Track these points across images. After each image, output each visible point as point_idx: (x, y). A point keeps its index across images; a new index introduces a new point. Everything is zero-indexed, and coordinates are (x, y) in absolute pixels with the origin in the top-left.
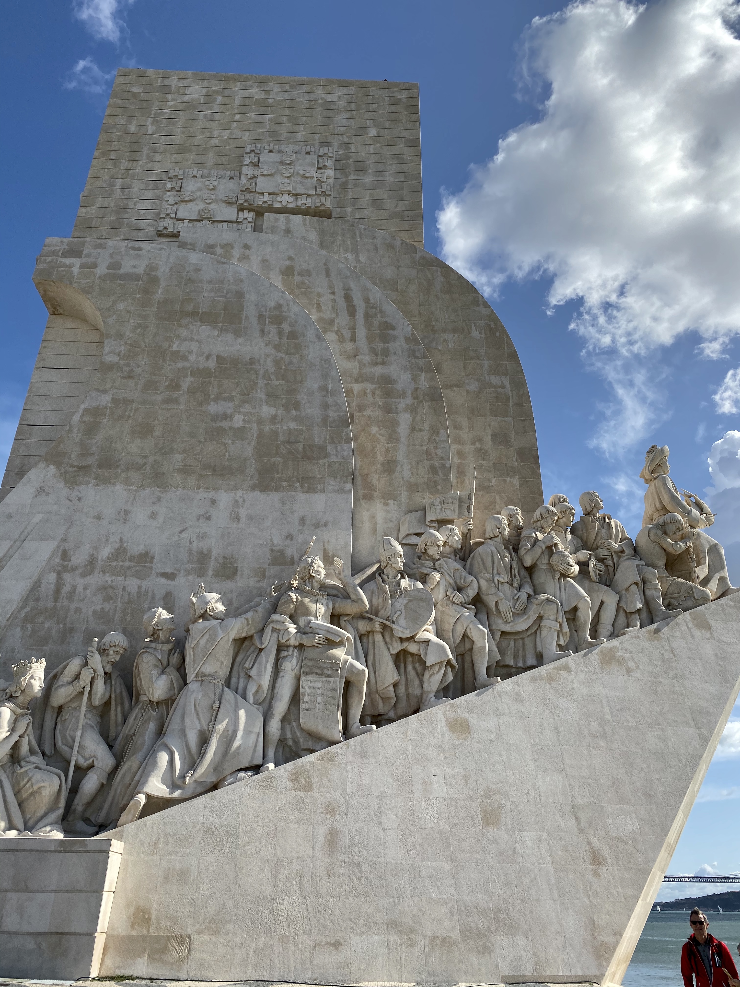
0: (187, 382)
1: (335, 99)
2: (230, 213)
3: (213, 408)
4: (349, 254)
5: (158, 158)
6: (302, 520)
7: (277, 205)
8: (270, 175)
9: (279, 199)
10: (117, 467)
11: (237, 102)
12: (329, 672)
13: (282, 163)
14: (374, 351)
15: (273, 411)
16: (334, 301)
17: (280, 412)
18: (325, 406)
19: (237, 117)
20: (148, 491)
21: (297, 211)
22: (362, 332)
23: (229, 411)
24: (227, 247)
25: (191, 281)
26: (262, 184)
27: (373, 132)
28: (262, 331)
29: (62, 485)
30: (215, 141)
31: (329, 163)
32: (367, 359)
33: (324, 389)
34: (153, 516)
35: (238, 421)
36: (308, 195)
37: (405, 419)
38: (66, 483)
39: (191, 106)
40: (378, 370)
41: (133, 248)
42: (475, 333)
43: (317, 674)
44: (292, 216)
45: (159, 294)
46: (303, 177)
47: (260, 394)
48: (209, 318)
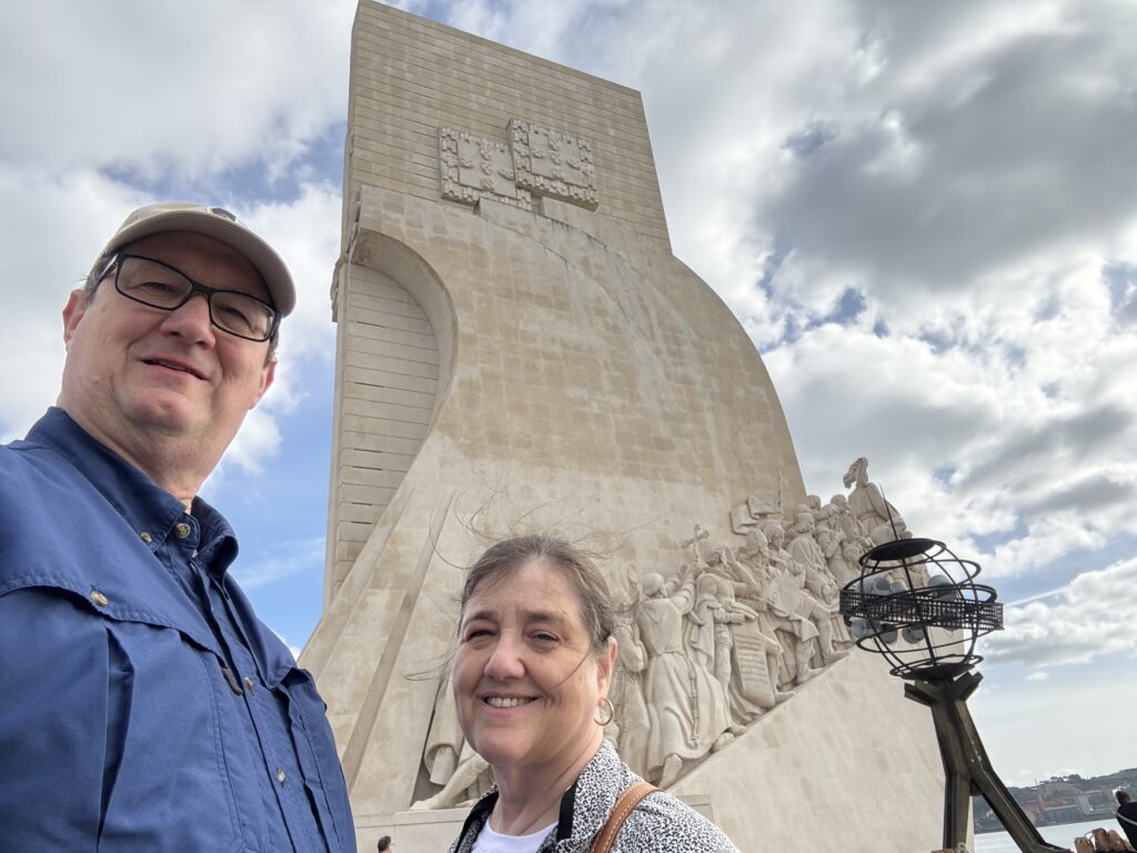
0: (542, 363)
1: (573, 88)
2: (508, 188)
3: (571, 393)
5: (423, 109)
7: (552, 190)
8: (542, 158)
9: (554, 184)
10: (507, 443)
11: (486, 67)
12: (755, 647)
13: (551, 147)
14: (671, 352)
15: (621, 402)
16: (629, 299)
17: (627, 403)
18: (661, 402)
19: (490, 84)
20: (540, 469)
21: (569, 200)
22: (658, 332)
23: (586, 397)
25: (515, 259)
26: (536, 166)
27: (612, 132)
28: (591, 322)
29: (462, 457)
30: (474, 106)
31: (590, 157)
32: (668, 358)
34: (552, 494)
35: (595, 408)
36: (578, 187)
37: (710, 419)
38: (466, 454)
39: (442, 60)
40: (680, 371)
41: (451, 213)
42: (733, 345)
43: (746, 648)
44: (568, 205)
45: (491, 269)
46: (571, 166)
47: (606, 384)
48: (542, 301)
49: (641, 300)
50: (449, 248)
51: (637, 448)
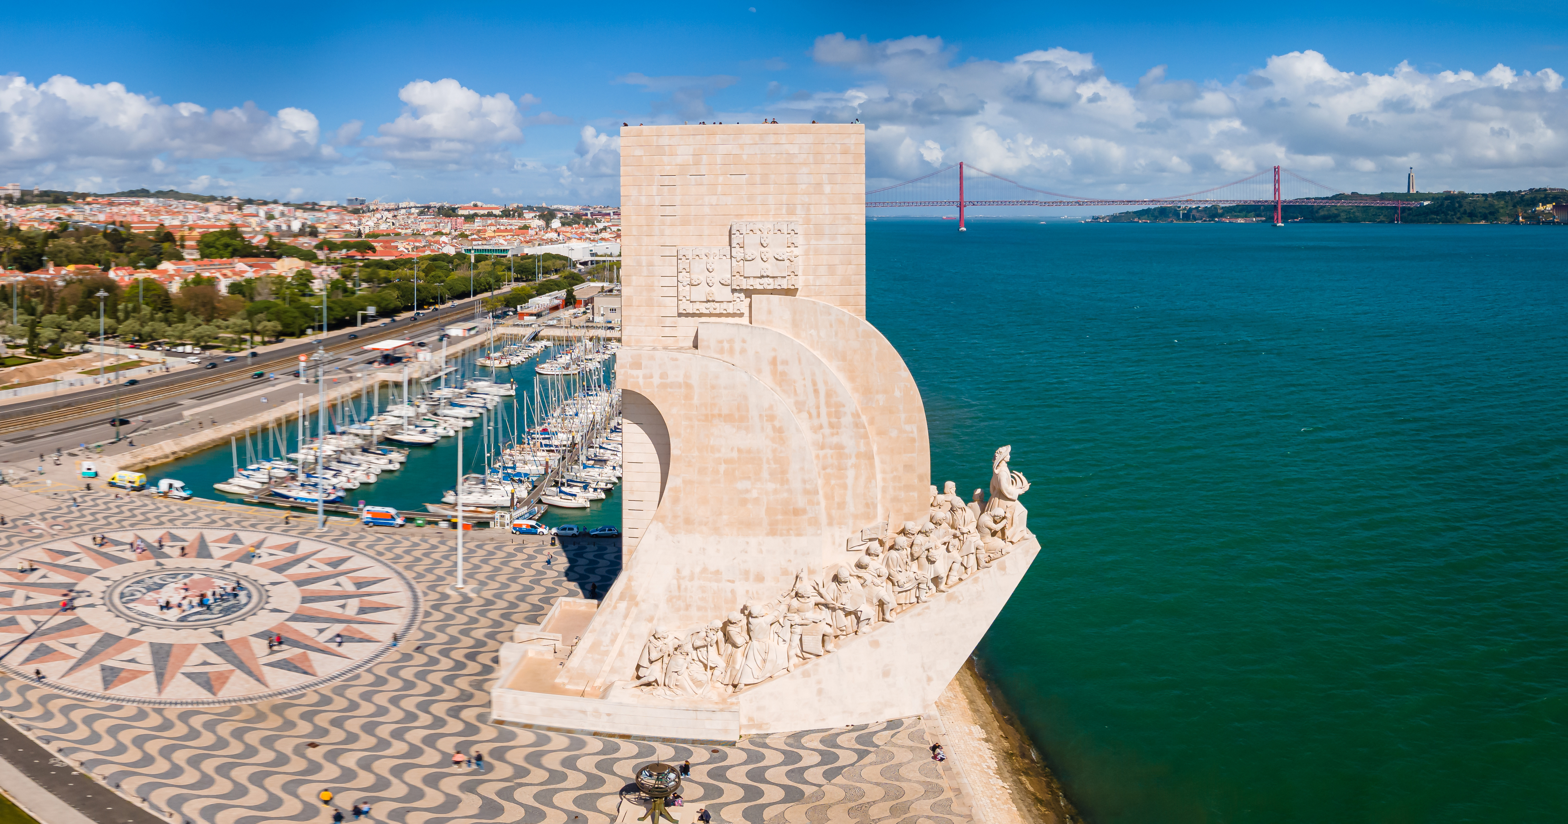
0: (722, 468)
1: (796, 150)
2: (726, 293)
3: (741, 485)
4: (813, 331)
5: (667, 232)
6: (796, 552)
7: (760, 287)
8: (752, 259)
9: (761, 280)
10: (694, 523)
11: (719, 160)
12: (815, 634)
13: (760, 246)
14: (831, 425)
15: (774, 485)
16: (805, 386)
17: (778, 486)
18: (804, 482)
19: (721, 179)
20: (713, 537)
21: (774, 291)
22: (824, 410)
23: (749, 487)
24: (731, 341)
25: (713, 387)
26: (747, 269)
27: (828, 189)
28: (762, 428)
30: (707, 210)
31: (796, 241)
32: (827, 431)
33: (802, 469)
34: (718, 550)
35: (754, 494)
36: (781, 277)
37: (851, 473)
39: (684, 169)
40: (835, 440)
42: (898, 394)
43: (809, 635)
44: (772, 297)
46: (777, 259)
47: (765, 475)
48: (728, 418)
49: (814, 384)
50: (669, 390)
51: (780, 517)
